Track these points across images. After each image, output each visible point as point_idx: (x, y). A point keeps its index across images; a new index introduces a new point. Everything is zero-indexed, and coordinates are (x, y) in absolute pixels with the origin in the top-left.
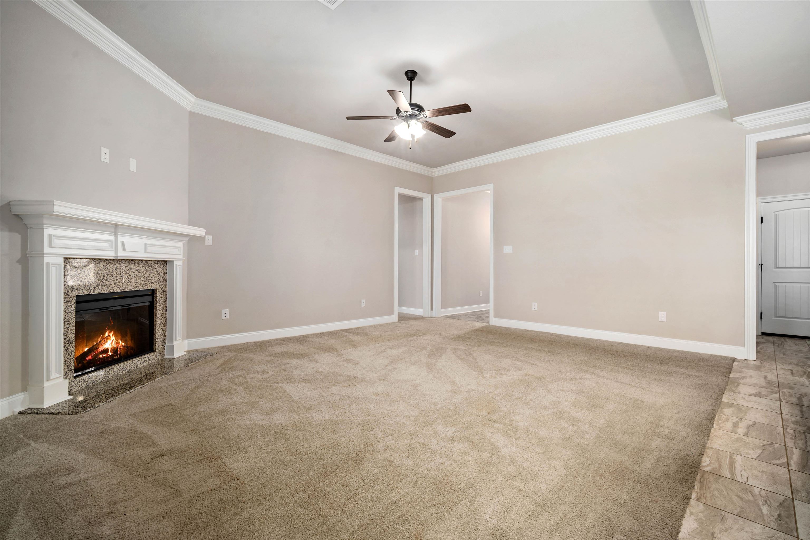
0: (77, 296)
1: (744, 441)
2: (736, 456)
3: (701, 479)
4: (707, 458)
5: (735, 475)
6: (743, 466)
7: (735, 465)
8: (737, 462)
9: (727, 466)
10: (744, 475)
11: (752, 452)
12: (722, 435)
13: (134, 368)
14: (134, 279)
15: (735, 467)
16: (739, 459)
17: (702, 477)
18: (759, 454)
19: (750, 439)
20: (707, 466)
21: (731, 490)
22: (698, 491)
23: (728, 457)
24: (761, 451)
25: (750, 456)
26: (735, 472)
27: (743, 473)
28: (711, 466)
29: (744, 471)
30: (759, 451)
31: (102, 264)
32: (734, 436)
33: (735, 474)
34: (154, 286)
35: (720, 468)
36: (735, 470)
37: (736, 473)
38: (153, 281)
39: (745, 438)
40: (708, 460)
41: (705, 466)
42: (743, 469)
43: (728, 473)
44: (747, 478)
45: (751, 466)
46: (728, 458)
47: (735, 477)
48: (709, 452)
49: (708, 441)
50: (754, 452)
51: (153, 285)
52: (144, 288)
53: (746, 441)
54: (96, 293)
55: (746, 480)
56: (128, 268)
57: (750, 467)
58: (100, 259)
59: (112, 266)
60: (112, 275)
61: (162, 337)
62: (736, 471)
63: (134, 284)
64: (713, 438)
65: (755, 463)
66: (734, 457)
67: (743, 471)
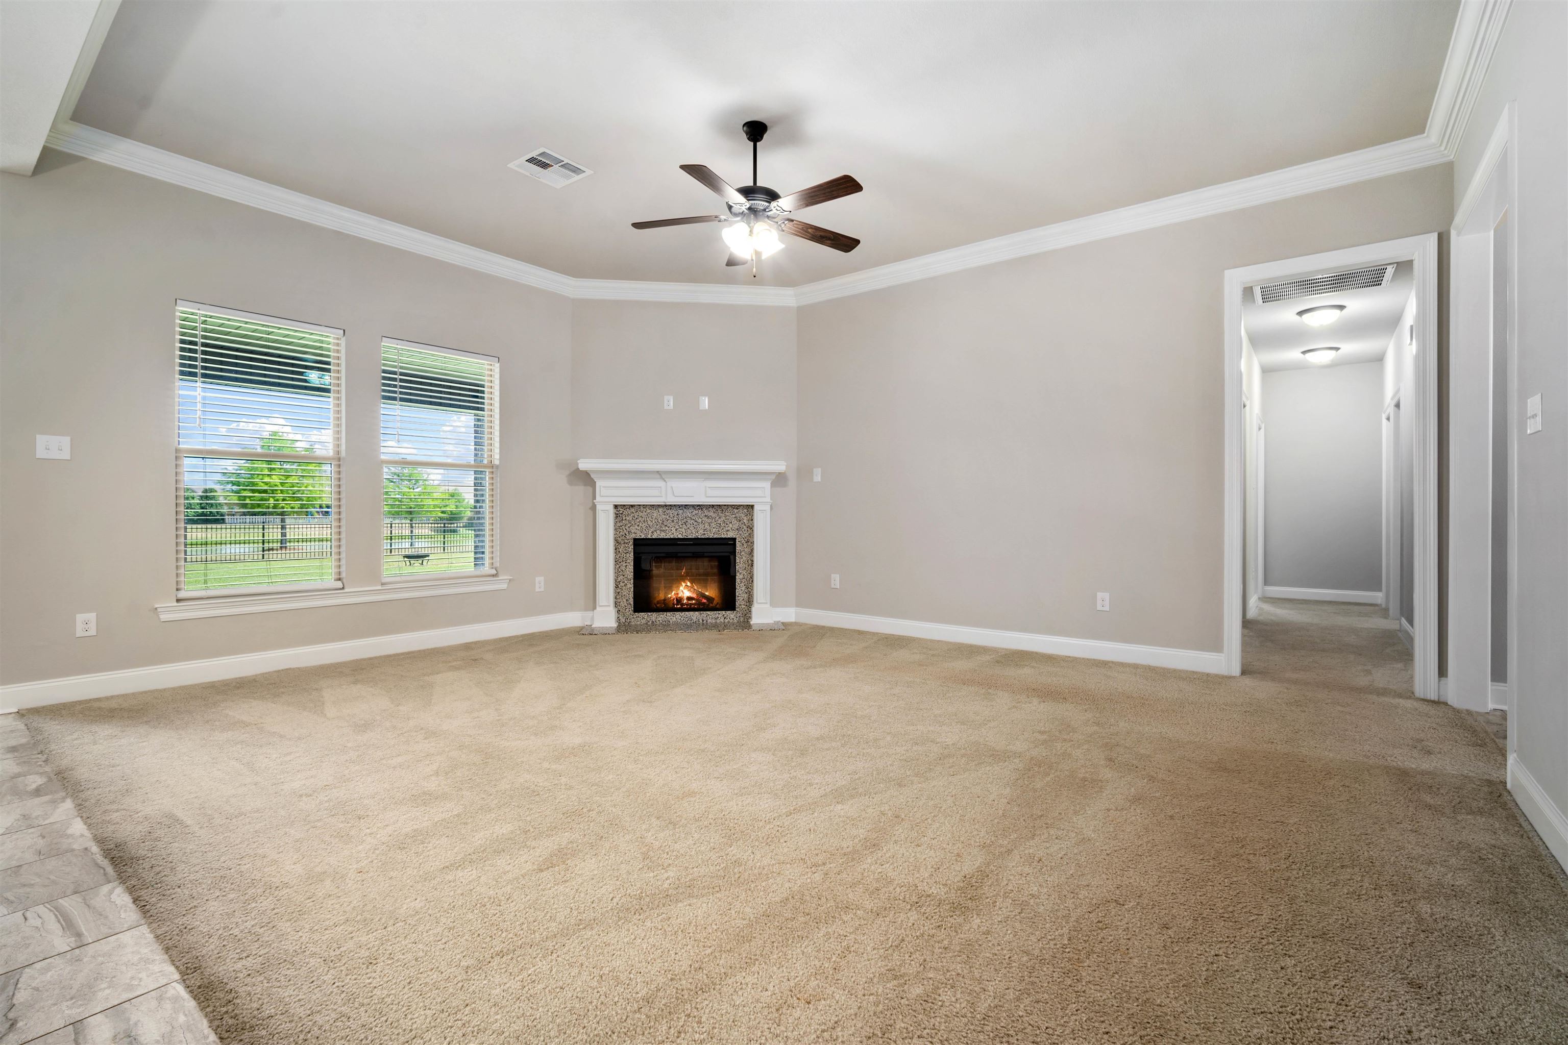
0: (635, 540)
1: (72, 999)
2: (71, 945)
3: (104, 870)
4: (123, 903)
5: (52, 909)
6: (44, 934)
7: (62, 925)
8: (61, 934)
9: (76, 913)
10: (35, 919)
11: (38, 981)
12: (140, 976)
13: (703, 621)
14: (701, 526)
15: (59, 921)
16: (61, 942)
17: (105, 874)
18: (19, 986)
19: (58, 1023)
20: (111, 892)
21: (45, 886)
22: (94, 856)
23: (84, 932)
24: (15, 1001)
25: (38, 966)
26: (54, 914)
27: (38, 923)
28: (104, 896)
29: (37, 927)
30: (21, 996)
31: (660, 510)
32: (106, 996)
33: (51, 911)
34: (730, 535)
35: (85, 903)
36: (56, 916)
37: (52, 914)
38: (729, 528)
39: (75, 1013)
40: (119, 902)
41: (114, 888)
42: (41, 929)
43: (66, 904)
44: (26, 919)
45: (27, 946)
46: (83, 930)
47: (49, 906)
48: (131, 914)
49: (152, 936)
50: (33, 985)
51: (729, 533)
52: (715, 536)
53: (69, 1003)
54: (654, 537)
55: (28, 914)
56: (694, 513)
57: (27, 942)
58: (659, 505)
59: (672, 512)
60: (673, 521)
61: (746, 595)
62: (53, 917)
63: (701, 531)
64: (152, 951)
65: (22, 958)
66: (74, 939)
67: (39, 925)
